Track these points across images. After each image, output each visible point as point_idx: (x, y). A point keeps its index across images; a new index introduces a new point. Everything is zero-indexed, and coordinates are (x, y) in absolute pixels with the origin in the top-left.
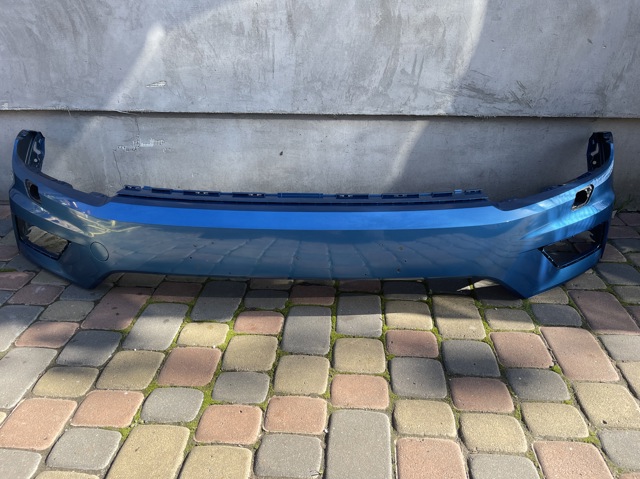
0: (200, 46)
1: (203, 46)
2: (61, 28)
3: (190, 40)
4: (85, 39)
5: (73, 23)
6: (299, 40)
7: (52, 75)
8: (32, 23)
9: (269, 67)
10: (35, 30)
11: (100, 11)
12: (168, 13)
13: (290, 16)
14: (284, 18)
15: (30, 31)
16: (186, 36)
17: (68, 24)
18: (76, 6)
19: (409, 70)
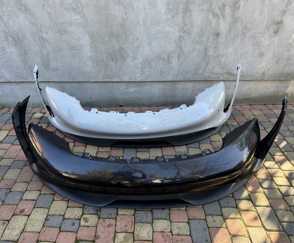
0: (152, 64)
3: (149, 62)
4: (119, 62)
6: (180, 61)
8: (104, 58)
11: (125, 55)
12: (144, 55)
13: (178, 55)
14: (177, 56)
19: (211, 68)
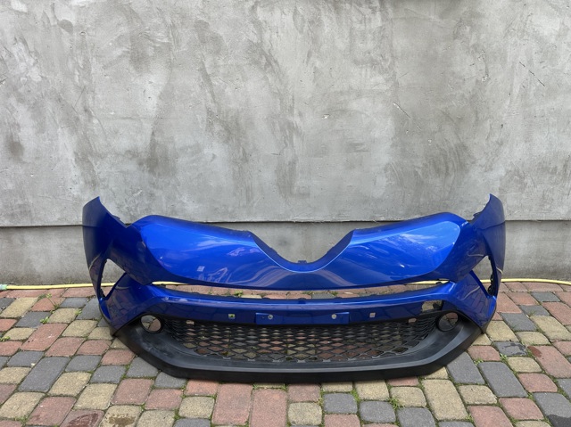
0: (526, 180)
1: (528, 181)
2: (438, 171)
3: (520, 177)
4: (452, 177)
5: (447, 168)
7: (422, 199)
8: (419, 168)
9: (567, 192)
10: (420, 172)
11: (468, 161)
12: (511, 162)
15: (416, 173)
16: (519, 175)
17: (443, 168)
18: (453, 158)
